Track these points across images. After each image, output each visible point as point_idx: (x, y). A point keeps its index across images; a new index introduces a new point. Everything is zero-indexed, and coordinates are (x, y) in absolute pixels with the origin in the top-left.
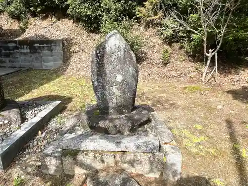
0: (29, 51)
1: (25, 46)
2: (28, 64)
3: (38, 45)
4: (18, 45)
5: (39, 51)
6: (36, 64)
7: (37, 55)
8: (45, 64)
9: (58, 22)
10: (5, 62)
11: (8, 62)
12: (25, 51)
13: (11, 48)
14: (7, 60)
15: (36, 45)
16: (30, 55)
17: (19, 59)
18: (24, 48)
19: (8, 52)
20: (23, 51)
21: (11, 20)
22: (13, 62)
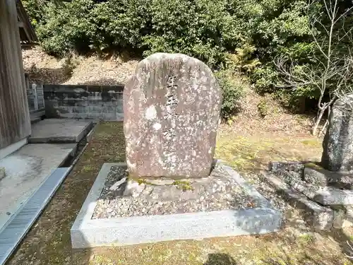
0: (100, 98)
1: (97, 93)
2: (97, 114)
3: (114, 92)
4: (87, 92)
5: (114, 99)
6: (109, 115)
7: (111, 103)
8: (120, 114)
9: (124, 64)
10: (67, 112)
11: (71, 112)
12: (96, 98)
13: (78, 95)
14: (70, 109)
15: (110, 92)
16: (102, 103)
17: (87, 108)
18: (94, 95)
19: (72, 99)
20: (93, 98)
21: (47, 57)
22: (77, 112)
